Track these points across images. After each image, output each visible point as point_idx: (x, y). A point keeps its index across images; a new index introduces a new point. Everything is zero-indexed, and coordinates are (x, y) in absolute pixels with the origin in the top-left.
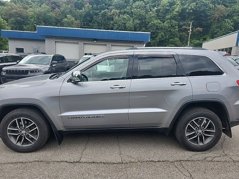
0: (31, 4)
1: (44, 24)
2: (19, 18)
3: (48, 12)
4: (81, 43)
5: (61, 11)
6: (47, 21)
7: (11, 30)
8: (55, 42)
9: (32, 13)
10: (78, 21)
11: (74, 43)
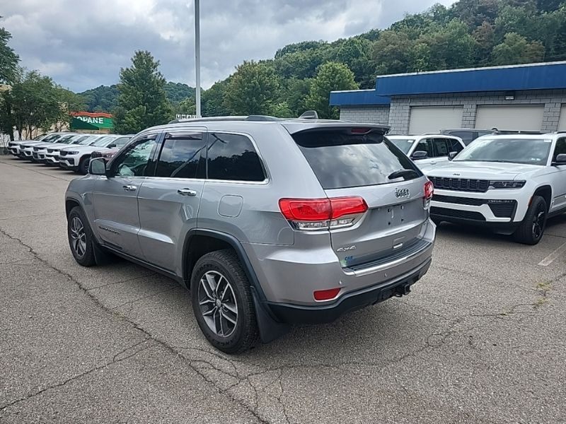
0: (428, 25)
1: (445, 65)
2: (396, 62)
3: (461, 34)
4: (470, 106)
5: (493, 28)
6: (453, 59)
7: (360, 89)
8: (408, 108)
9: (422, 46)
10: (537, 44)
11: (454, 107)
